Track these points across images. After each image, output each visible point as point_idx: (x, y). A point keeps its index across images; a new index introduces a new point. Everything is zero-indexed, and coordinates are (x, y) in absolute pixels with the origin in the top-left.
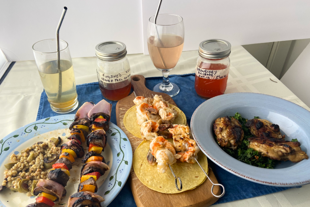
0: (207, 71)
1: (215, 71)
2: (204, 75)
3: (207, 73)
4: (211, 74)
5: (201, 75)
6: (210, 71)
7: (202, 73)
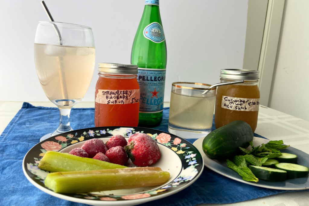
0: (120, 93)
1: (130, 91)
2: (116, 99)
3: (121, 95)
4: (125, 95)
5: (111, 100)
6: (124, 91)
7: (113, 95)
